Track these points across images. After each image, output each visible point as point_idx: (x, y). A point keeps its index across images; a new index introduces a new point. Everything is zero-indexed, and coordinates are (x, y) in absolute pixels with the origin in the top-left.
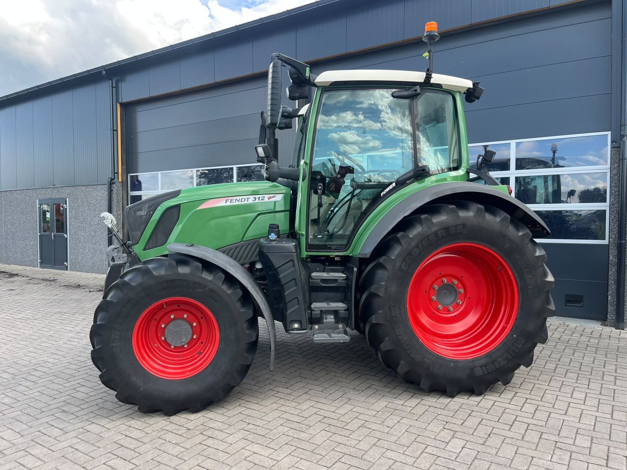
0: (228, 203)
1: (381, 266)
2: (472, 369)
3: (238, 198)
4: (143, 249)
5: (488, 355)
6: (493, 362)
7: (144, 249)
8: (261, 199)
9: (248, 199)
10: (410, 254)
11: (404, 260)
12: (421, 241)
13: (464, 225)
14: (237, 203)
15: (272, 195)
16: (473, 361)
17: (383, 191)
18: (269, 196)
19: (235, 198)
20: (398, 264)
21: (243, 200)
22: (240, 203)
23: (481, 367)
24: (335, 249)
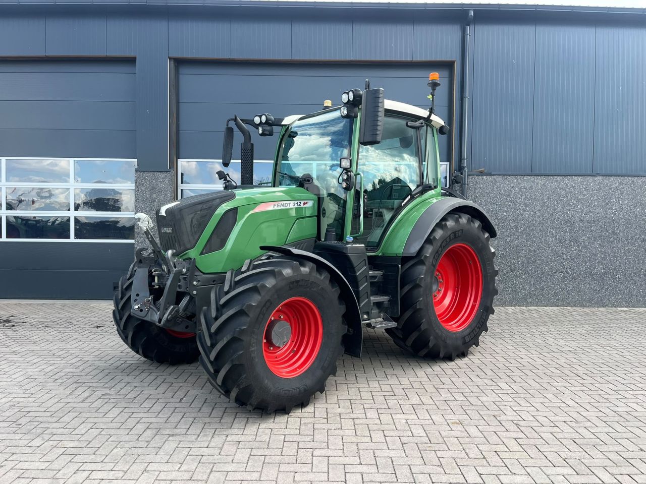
0: (276, 208)
1: (422, 262)
2: (464, 338)
3: (282, 203)
4: (200, 252)
5: (470, 326)
6: (472, 331)
7: (202, 254)
8: (299, 204)
9: (290, 203)
10: (437, 252)
11: (434, 257)
12: (442, 242)
13: (462, 230)
14: (282, 208)
15: (306, 201)
16: (463, 331)
17: (403, 202)
18: (303, 202)
19: (280, 203)
20: (431, 261)
21: (286, 205)
22: (284, 208)
23: (468, 335)
24: (370, 250)
